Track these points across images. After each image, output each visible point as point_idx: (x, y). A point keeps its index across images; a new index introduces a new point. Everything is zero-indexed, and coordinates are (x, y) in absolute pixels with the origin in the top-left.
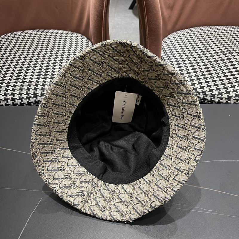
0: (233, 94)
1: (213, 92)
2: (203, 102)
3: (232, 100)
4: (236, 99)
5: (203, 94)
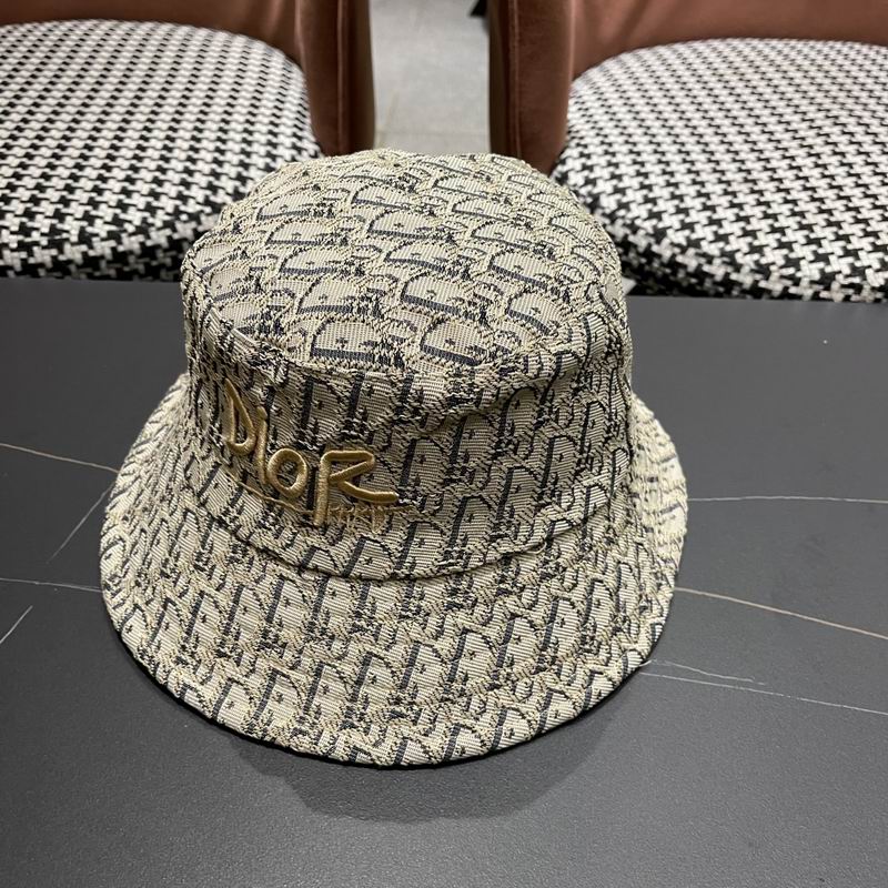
0: (841, 265)
1: (763, 255)
2: (726, 294)
3: (835, 286)
4: (851, 286)
5: (724, 263)
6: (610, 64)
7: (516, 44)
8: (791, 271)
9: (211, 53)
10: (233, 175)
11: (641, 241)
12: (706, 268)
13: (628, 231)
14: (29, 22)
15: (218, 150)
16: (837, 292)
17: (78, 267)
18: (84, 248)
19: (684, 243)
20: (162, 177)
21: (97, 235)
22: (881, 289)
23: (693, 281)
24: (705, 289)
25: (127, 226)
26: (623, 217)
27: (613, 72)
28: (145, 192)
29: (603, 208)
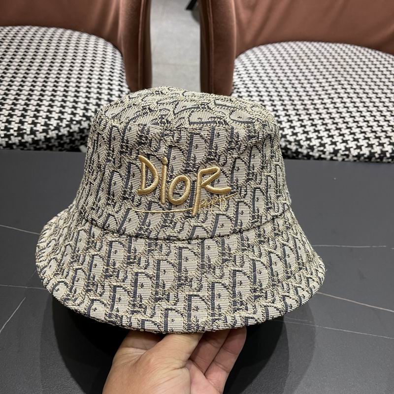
0: (341, 146)
1: (311, 142)
2: (296, 157)
3: (339, 155)
4: (345, 155)
5: (296, 145)
6: (249, 52)
8: (322, 148)
10: (94, 103)
12: (289, 146)
15: (87, 92)
16: (340, 157)
17: (30, 144)
18: (32, 136)
20: (64, 105)
21: (38, 131)
22: (356, 156)
24: (288, 154)
25: (51, 127)
27: (250, 57)
28: (58, 111)
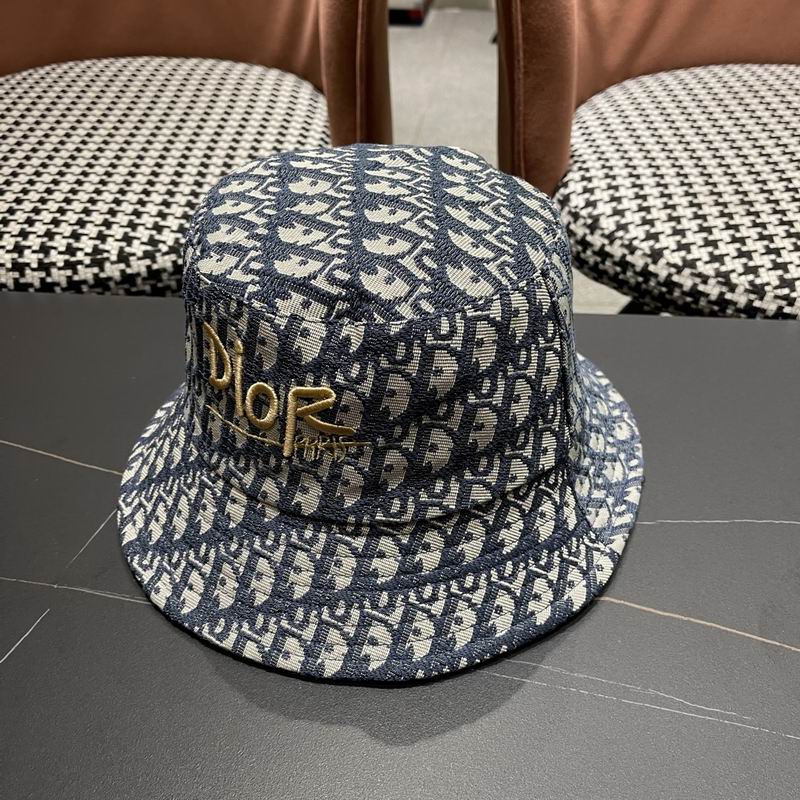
1: (757, 276)
2: (721, 313)
5: (719, 282)
6: (614, 91)
7: (521, 76)
8: (786, 291)
9: (247, 86)
11: (638, 260)
12: (701, 288)
13: (626, 252)
14: (89, 58)
17: (117, 283)
18: (122, 266)
19: (680, 263)
20: (195, 201)
21: (134, 255)
23: (689, 299)
24: (700, 307)
25: (161, 246)
26: (621, 238)
27: (616, 98)
28: (179, 215)
29: (602, 229)
